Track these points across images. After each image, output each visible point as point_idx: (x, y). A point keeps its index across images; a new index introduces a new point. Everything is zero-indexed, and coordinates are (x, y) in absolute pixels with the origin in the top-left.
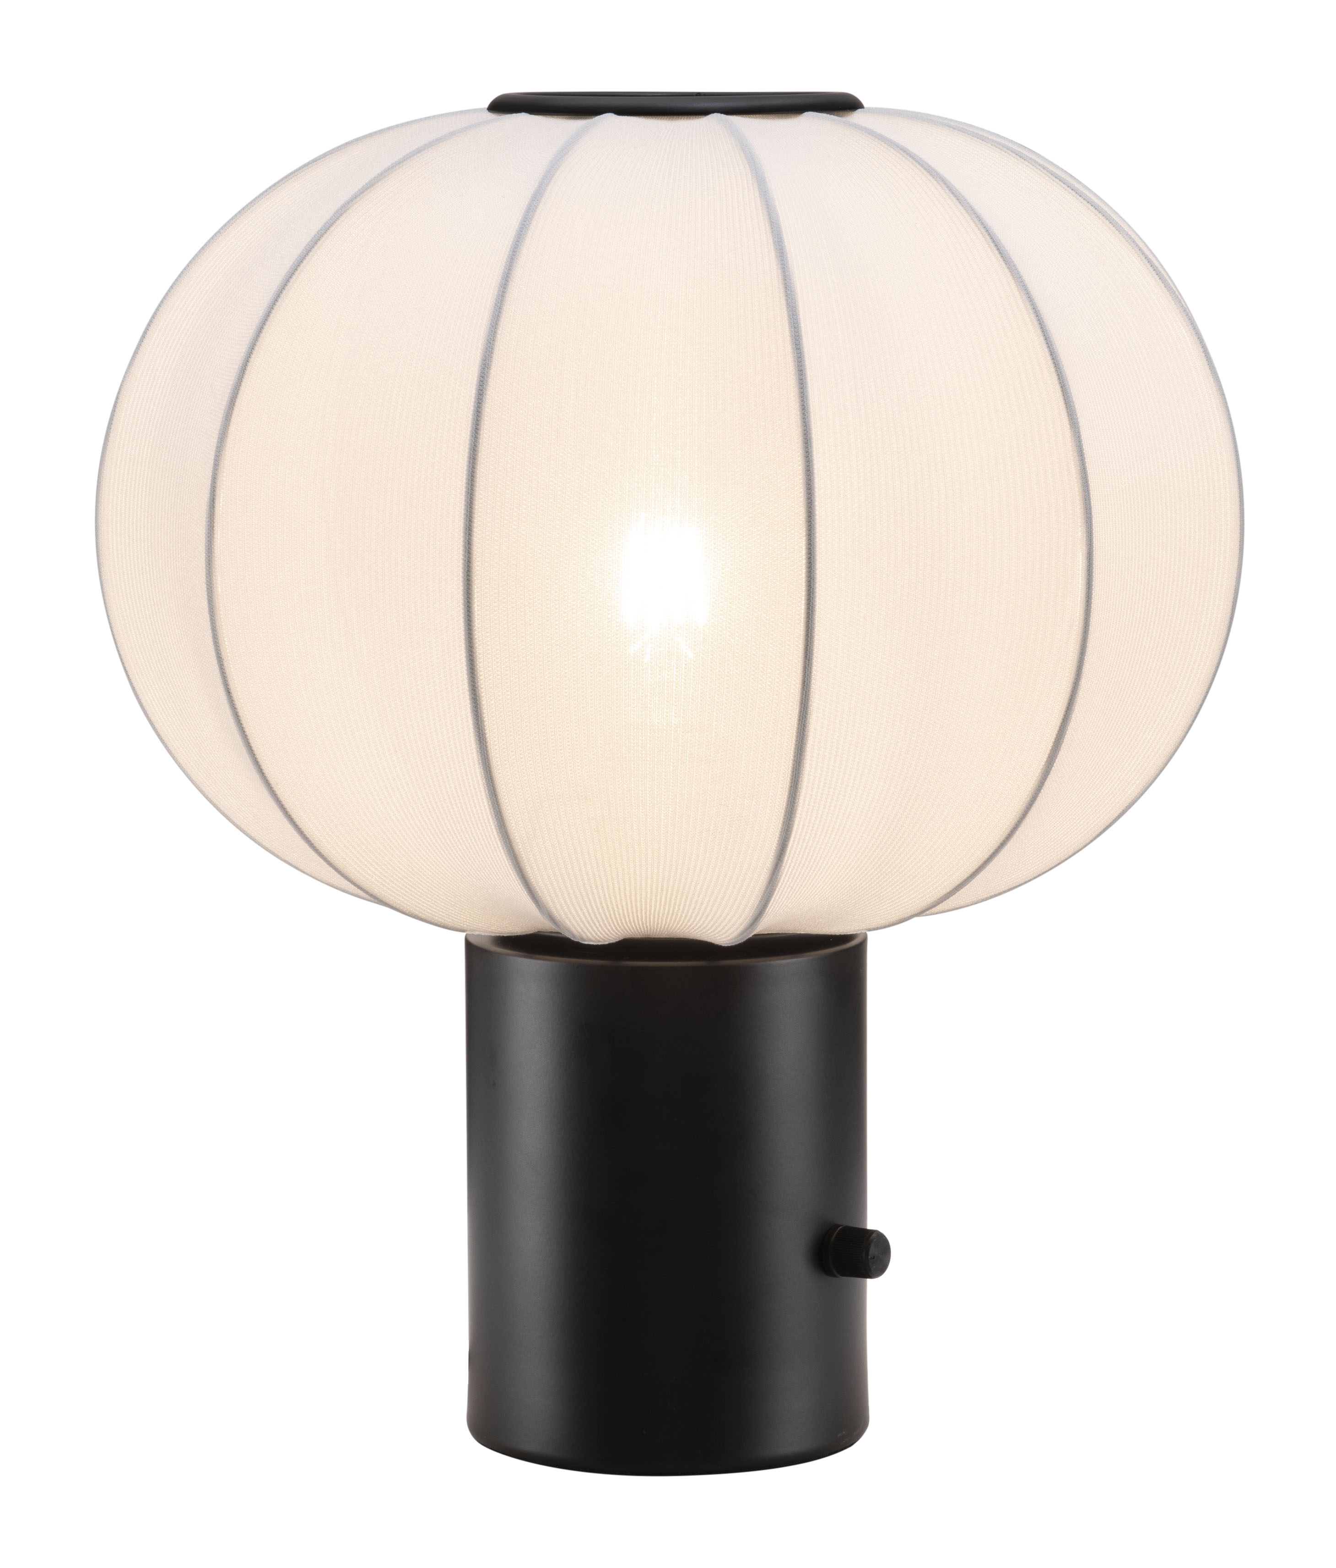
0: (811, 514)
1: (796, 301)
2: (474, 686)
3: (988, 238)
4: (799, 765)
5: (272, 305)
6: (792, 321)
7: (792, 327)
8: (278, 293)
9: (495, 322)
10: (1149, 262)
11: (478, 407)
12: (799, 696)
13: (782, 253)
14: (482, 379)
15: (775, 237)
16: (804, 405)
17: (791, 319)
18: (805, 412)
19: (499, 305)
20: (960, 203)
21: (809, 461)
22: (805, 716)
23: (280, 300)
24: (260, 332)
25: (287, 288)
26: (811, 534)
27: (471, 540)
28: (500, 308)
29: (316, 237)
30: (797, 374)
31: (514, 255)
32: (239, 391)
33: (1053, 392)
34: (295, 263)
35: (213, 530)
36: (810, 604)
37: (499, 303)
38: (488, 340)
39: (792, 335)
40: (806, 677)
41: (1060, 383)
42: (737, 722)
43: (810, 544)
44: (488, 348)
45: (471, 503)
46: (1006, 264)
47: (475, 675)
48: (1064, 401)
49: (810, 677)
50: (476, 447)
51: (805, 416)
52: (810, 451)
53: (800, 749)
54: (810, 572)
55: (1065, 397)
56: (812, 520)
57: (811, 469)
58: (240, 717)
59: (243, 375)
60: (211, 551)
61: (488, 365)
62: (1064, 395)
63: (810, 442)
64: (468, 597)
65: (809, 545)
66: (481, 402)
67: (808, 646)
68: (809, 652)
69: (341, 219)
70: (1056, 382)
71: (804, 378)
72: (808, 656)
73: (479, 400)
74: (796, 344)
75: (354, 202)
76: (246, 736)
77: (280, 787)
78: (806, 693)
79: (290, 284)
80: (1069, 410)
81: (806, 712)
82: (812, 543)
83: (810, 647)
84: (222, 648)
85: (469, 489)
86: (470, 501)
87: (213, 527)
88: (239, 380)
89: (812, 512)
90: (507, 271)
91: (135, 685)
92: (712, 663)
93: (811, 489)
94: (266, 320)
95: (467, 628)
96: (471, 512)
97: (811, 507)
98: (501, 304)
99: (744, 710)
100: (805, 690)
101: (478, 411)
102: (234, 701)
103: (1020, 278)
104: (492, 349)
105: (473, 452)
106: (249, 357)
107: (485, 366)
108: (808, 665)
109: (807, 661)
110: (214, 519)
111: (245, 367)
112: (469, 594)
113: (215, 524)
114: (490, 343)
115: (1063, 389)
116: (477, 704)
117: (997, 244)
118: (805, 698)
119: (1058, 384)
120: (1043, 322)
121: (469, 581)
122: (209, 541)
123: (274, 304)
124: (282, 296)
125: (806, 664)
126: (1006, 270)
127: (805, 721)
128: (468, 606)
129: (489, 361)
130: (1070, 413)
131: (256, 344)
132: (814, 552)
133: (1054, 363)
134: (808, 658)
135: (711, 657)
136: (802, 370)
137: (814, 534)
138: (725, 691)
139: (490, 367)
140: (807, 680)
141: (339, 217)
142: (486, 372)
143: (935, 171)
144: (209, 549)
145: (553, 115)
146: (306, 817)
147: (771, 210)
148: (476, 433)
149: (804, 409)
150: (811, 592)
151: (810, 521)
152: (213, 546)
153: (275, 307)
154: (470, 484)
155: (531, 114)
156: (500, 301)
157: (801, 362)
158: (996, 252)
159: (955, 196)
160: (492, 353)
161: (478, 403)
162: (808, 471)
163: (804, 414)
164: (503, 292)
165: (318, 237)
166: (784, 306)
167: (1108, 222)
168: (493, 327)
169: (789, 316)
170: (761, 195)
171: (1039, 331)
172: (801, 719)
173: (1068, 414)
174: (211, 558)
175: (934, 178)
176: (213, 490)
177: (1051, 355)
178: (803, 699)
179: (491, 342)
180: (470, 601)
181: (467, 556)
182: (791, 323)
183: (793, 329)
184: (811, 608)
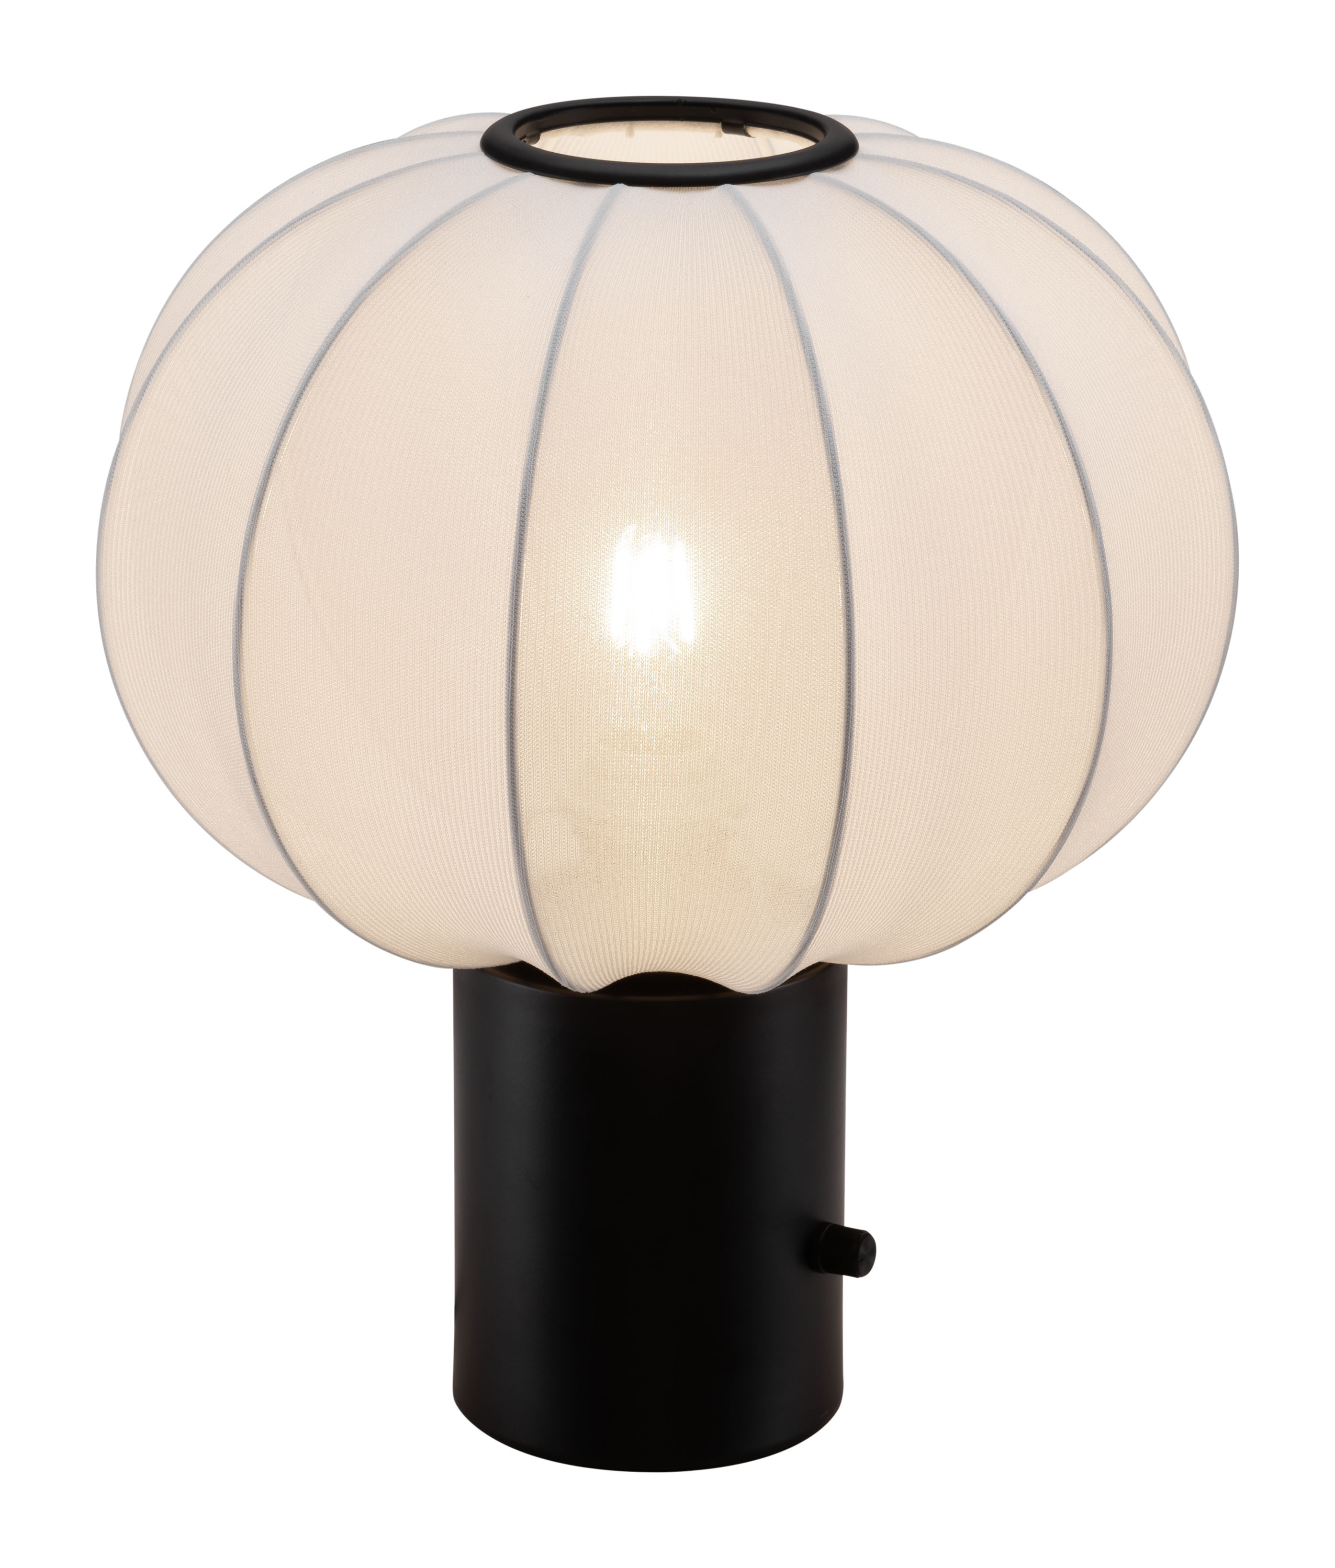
0: (851, 645)
1: (831, 425)
2: (514, 806)
3: (1008, 332)
4: (831, 873)
5: (295, 402)
6: (829, 448)
7: (829, 454)
8: (301, 390)
9: (533, 449)
10: (1148, 316)
11: (520, 539)
12: (835, 814)
13: (816, 372)
14: (523, 510)
15: (807, 354)
16: (843, 536)
17: (827, 445)
18: (845, 543)
19: (537, 431)
20: (978, 293)
21: (848, 593)
22: (840, 831)
23: (303, 397)
24: (285, 431)
25: (309, 385)
26: (850, 665)
27: (514, 671)
28: (538, 434)
29: (336, 328)
30: (836, 504)
31: (549, 375)
32: (265, 493)
33: (1076, 494)
34: (316, 357)
35: (241, 630)
36: (848, 730)
37: (536, 428)
38: (527, 468)
39: (830, 463)
40: (842, 797)
41: (1082, 485)
42: (772, 834)
43: (850, 674)
44: (528, 477)
45: (514, 635)
46: (1027, 361)
47: (516, 796)
48: (1086, 503)
49: (846, 797)
50: (519, 579)
51: (844, 547)
52: (849, 582)
53: (834, 860)
54: (850, 700)
55: (1087, 499)
56: (851, 651)
57: (851, 600)
58: (265, 803)
59: (268, 476)
60: (239, 650)
61: (529, 495)
62: (1085, 497)
63: (849, 573)
64: (511, 725)
65: (848, 675)
66: (522, 533)
67: (845, 769)
68: (847, 774)
69: (360, 308)
70: (1078, 484)
71: (842, 508)
72: (845, 778)
73: (521, 531)
74: (833, 473)
75: (372, 289)
76: (271, 821)
77: (302, 865)
78: (842, 811)
79: (312, 380)
80: (1090, 512)
81: (841, 828)
82: (851, 672)
83: (847, 770)
84: (249, 742)
85: (512, 621)
86: (514, 633)
87: (241, 627)
88: (265, 480)
89: (852, 643)
90: (542, 393)
91: (136, 727)
92: (748, 781)
93: (850, 620)
94: (290, 418)
95: (510, 753)
96: (514, 644)
97: (851, 638)
98: (539, 430)
99: (779, 823)
100: (841, 808)
101: (520, 543)
102: (260, 789)
103: (1041, 375)
104: (532, 478)
105: (516, 584)
106: (275, 457)
107: (526, 497)
108: (845, 786)
109: (844, 782)
110: (241, 619)
111: (271, 467)
112: (513, 722)
113: (243, 624)
114: (530, 472)
115: (1084, 490)
116: (518, 822)
117: (1017, 339)
118: (841, 815)
119: (1080, 486)
120: (1064, 421)
121: (512, 710)
122: (236, 640)
123: (298, 402)
124: (305, 393)
125: (843, 785)
126: (1027, 368)
127: (839, 835)
128: (511, 734)
129: (529, 491)
130: (1091, 515)
131: (281, 444)
132: (853, 681)
133: (1076, 464)
134: (845, 780)
135: (748, 776)
136: (840, 500)
137: (853, 664)
138: (760, 806)
139: (531, 497)
140: (844, 799)
141: (358, 306)
142: (526, 503)
143: (952, 256)
144: (237, 648)
145: (559, 178)
146: (327, 890)
147: (801, 321)
148: (519, 565)
149: (843, 540)
150: (850, 719)
151: (850, 652)
152: (241, 646)
153: (299, 405)
154: (513, 616)
155: (536, 174)
156: (537, 427)
157: (839, 491)
158: (1017, 348)
159: (973, 285)
160: (532, 482)
161: (520, 534)
162: (848, 603)
163: (843, 545)
164: (540, 416)
165: (338, 329)
166: (820, 432)
167: (1109, 277)
168: (532, 454)
169: (825, 442)
170: (790, 304)
171: (1061, 431)
172: (836, 834)
173: (1090, 516)
174: (240, 657)
175: (950, 263)
176: (241, 591)
177: (1073, 456)
178: (839, 816)
179: (531, 470)
180: (513, 729)
181: (510, 686)
182: (828, 449)
183: (830, 457)
184: (849, 734)
